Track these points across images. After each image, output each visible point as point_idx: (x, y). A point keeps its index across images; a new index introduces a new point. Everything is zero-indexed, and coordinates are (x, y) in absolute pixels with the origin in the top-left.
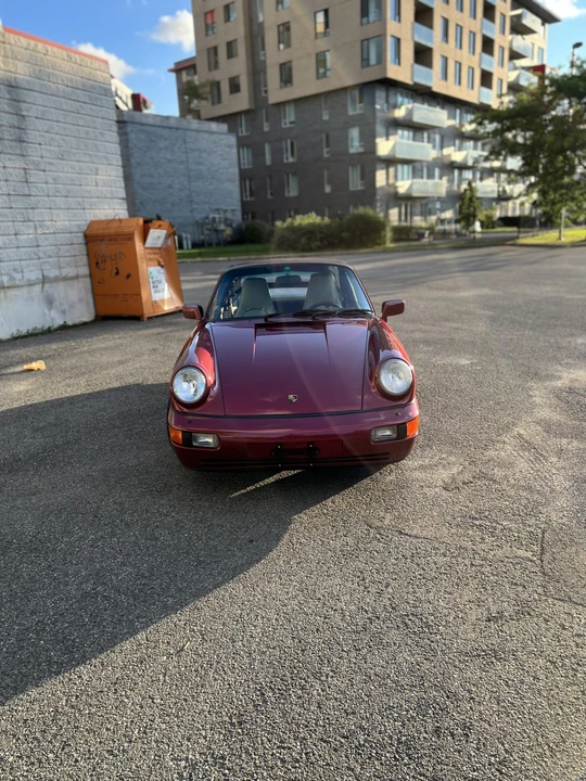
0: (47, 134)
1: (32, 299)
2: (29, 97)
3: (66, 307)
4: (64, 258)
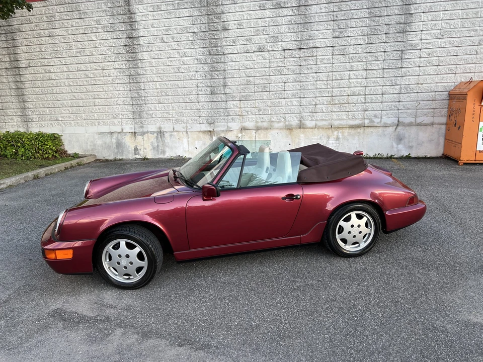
1: (385, 135)
4: (422, 110)
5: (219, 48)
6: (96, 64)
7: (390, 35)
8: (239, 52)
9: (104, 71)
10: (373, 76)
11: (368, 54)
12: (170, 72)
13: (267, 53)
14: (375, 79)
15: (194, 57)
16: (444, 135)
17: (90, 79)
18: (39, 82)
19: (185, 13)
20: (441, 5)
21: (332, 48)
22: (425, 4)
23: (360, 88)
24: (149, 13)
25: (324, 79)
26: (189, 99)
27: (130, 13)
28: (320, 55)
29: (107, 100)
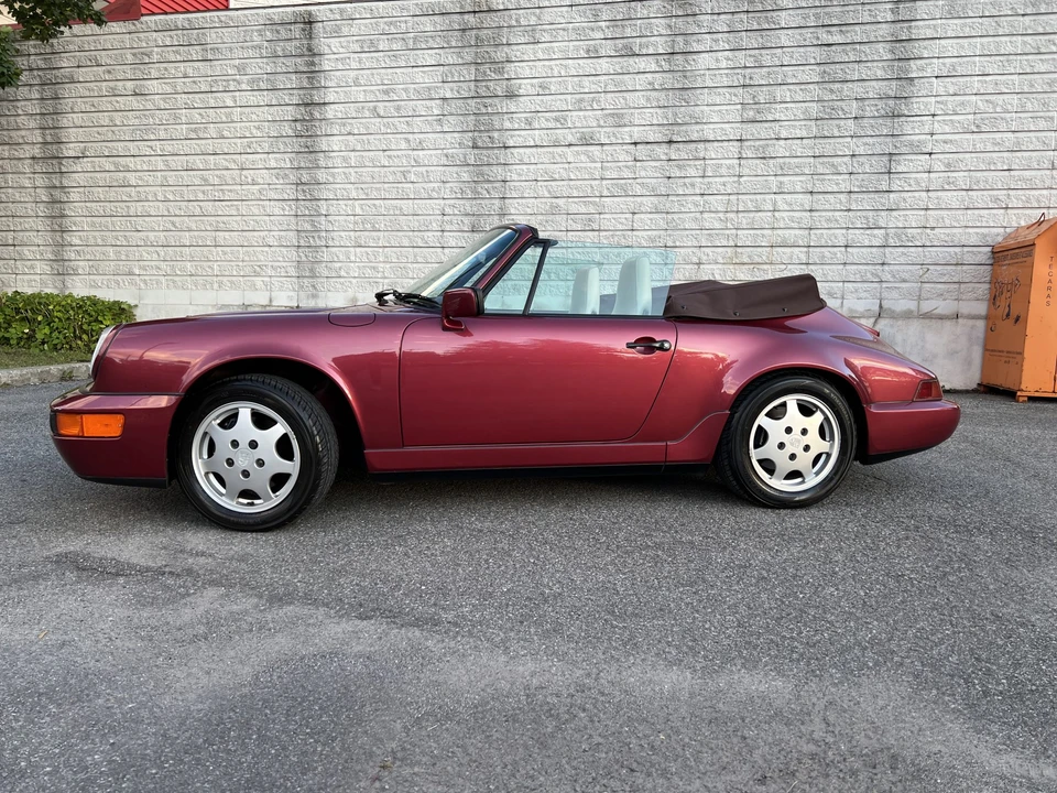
0: (953, 98)
4: (932, 285)
5: (496, 135)
6: (227, 157)
7: (865, 120)
8: (538, 143)
9: (244, 172)
10: (827, 207)
11: (817, 160)
12: (386, 180)
13: (599, 148)
14: (830, 214)
15: (439, 152)
16: (981, 341)
17: (211, 188)
18: (100, 189)
19: (429, 57)
20: (975, 63)
21: (739, 144)
22: (941, 60)
23: (797, 232)
24: (352, 55)
25: (719, 209)
26: (423, 239)
27: (312, 52)
28: (714, 156)
29: (244, 234)
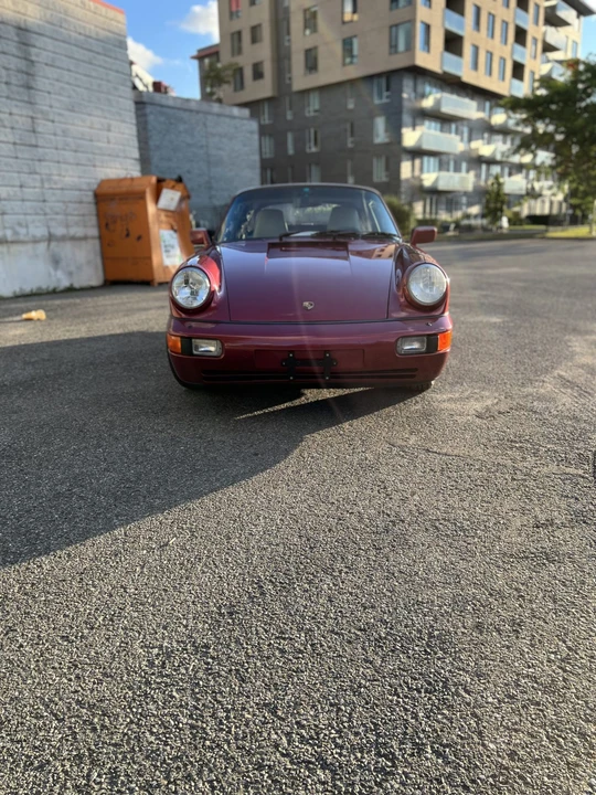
0: (56, 83)
1: (37, 256)
2: (40, 42)
3: (72, 268)
4: (71, 217)
10: (4, 154)
14: (6, 159)
16: (99, 253)
20: (63, 60)
22: (46, 52)
